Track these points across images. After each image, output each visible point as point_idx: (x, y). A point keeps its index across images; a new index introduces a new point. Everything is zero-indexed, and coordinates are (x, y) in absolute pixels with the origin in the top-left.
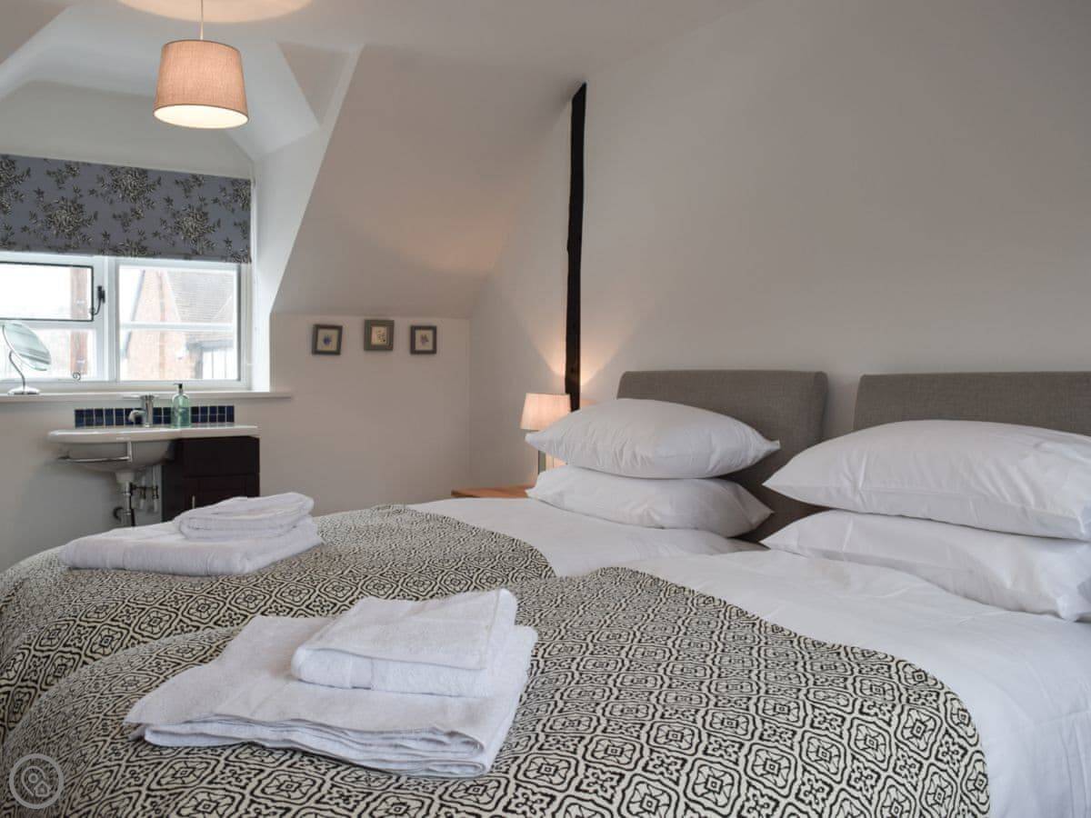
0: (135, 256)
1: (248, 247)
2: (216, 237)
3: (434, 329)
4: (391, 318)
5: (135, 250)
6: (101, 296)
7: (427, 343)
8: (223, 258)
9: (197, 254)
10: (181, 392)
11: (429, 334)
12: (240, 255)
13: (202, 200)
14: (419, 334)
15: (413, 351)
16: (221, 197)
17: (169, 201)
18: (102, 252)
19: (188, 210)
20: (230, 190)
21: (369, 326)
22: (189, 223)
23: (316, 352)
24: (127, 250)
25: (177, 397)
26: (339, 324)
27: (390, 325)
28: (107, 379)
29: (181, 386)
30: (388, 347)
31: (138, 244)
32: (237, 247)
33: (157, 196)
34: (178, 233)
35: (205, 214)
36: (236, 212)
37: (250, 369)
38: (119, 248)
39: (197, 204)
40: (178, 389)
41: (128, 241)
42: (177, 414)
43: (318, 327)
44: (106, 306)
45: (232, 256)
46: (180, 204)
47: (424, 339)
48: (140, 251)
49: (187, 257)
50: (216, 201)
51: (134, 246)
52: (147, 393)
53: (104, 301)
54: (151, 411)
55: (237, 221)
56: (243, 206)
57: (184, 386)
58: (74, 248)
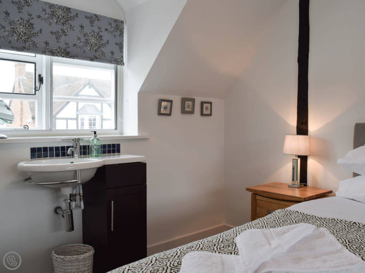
0: (63, 57)
1: (122, 57)
2: (107, 50)
3: (211, 103)
4: (194, 97)
5: (63, 53)
6: (41, 80)
7: (208, 111)
8: (110, 62)
9: (97, 58)
10: (95, 137)
11: (209, 105)
12: (118, 61)
13: (99, 28)
14: (205, 105)
15: (202, 114)
16: (108, 27)
17: (82, 27)
18: (44, 53)
19: (92, 33)
20: (114, 25)
21: (184, 100)
22: (93, 40)
23: (160, 114)
24: (59, 53)
25: (93, 140)
26: (171, 99)
27: (193, 100)
28: (44, 128)
29: (95, 133)
30: (192, 112)
31: (65, 50)
32: (117, 56)
33: (76, 23)
34: (87, 46)
35: (101, 36)
36: (116, 37)
37: (122, 123)
38: (54, 51)
39: (97, 30)
40: (94, 134)
41: (59, 48)
42: (93, 150)
43: (161, 101)
44: (44, 86)
45: (114, 61)
46: (88, 29)
47: (207, 108)
48: (66, 54)
49: (92, 60)
50: (106, 30)
51: (62, 51)
52: (77, 137)
53: (42, 84)
54: (78, 148)
55: (117, 42)
56: (120, 35)
57: (97, 133)
58: (28, 49)
